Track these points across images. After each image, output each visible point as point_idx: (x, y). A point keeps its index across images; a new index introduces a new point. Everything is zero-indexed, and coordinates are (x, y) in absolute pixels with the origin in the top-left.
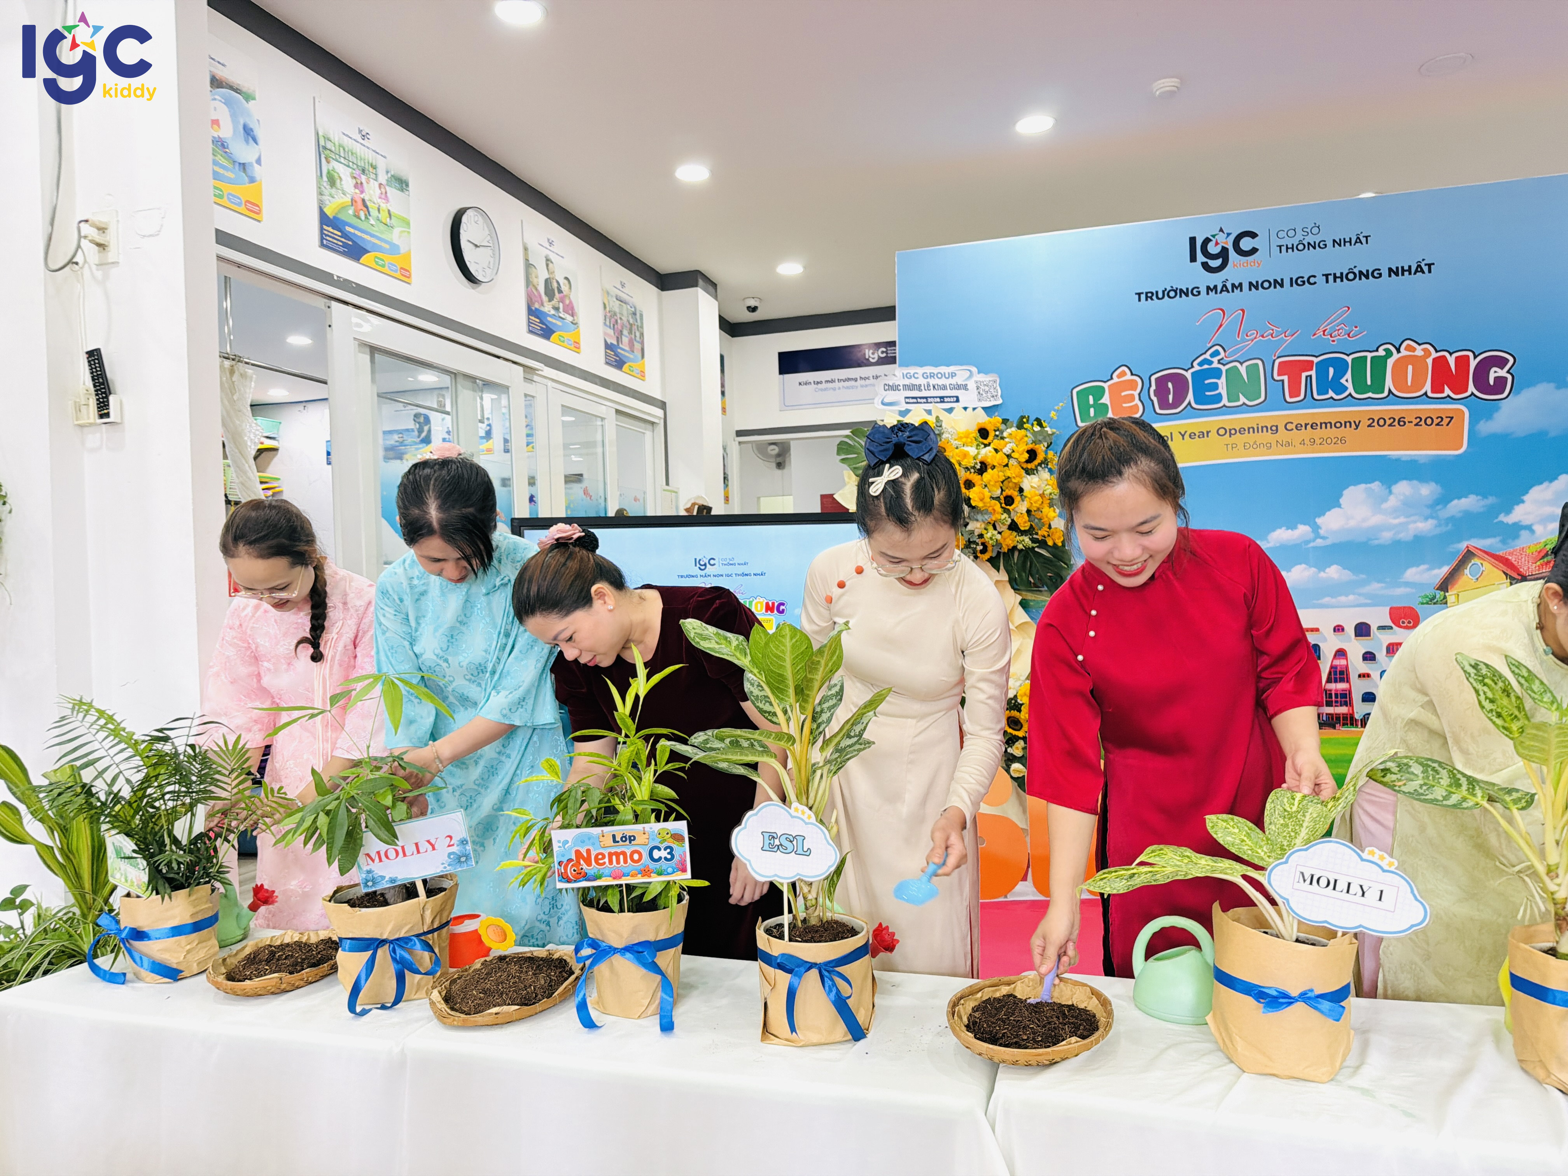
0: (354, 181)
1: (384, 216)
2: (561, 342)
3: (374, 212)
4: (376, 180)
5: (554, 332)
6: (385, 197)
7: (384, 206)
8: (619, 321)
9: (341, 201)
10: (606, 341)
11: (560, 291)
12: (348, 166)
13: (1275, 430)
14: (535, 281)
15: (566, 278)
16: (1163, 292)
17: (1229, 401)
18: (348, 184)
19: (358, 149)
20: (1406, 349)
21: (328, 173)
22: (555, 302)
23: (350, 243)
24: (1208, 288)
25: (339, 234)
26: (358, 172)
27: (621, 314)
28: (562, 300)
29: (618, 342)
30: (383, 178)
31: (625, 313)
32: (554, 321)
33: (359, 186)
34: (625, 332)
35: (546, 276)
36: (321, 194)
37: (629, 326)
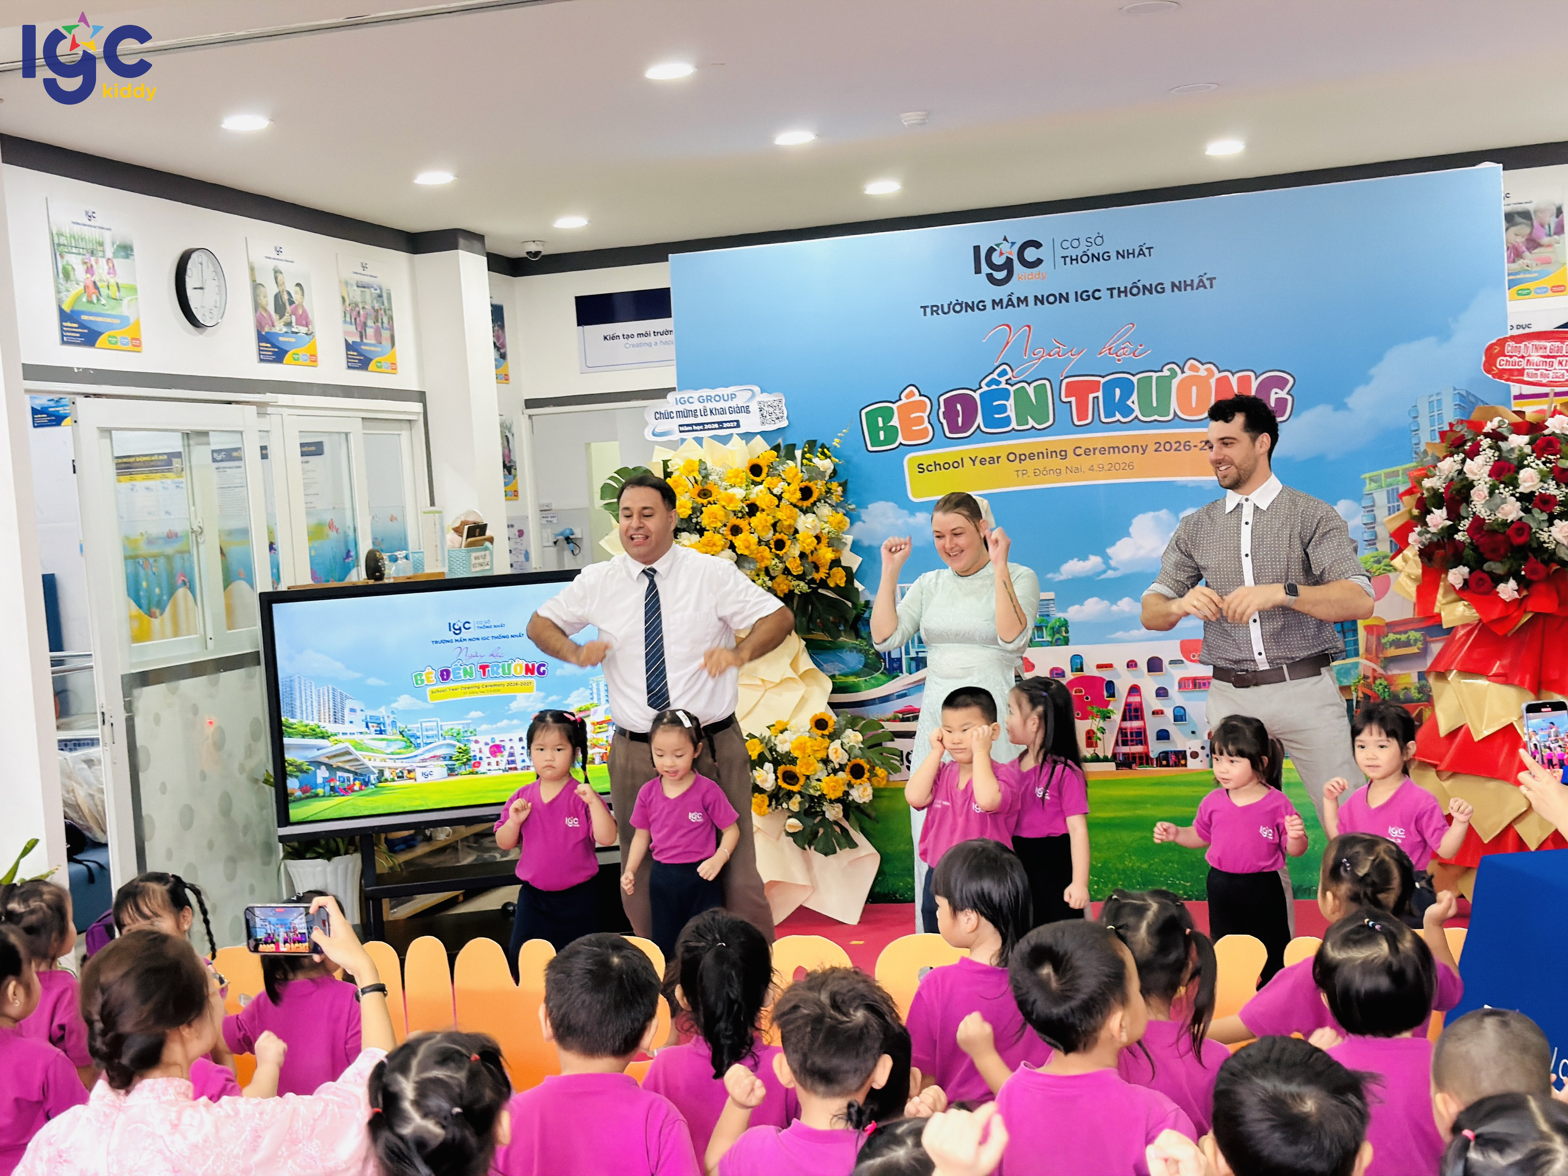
0: (85, 267)
1: (113, 293)
2: (296, 361)
3: (104, 291)
4: (103, 257)
5: (287, 352)
6: (112, 271)
7: (112, 282)
8: (361, 312)
9: (77, 291)
10: (346, 341)
11: (291, 302)
12: (79, 254)
13: (1063, 454)
14: (262, 301)
15: (298, 285)
16: (949, 305)
17: (1018, 425)
18: (80, 272)
19: (87, 232)
20: (1191, 369)
21: (64, 268)
22: (286, 318)
23: (86, 331)
24: (994, 301)
25: (76, 325)
26: (88, 256)
27: (364, 302)
28: (294, 312)
29: (361, 337)
30: (109, 252)
31: (368, 298)
32: (286, 339)
33: (90, 270)
34: (370, 323)
35: (275, 290)
36: (58, 292)
37: (374, 314)
